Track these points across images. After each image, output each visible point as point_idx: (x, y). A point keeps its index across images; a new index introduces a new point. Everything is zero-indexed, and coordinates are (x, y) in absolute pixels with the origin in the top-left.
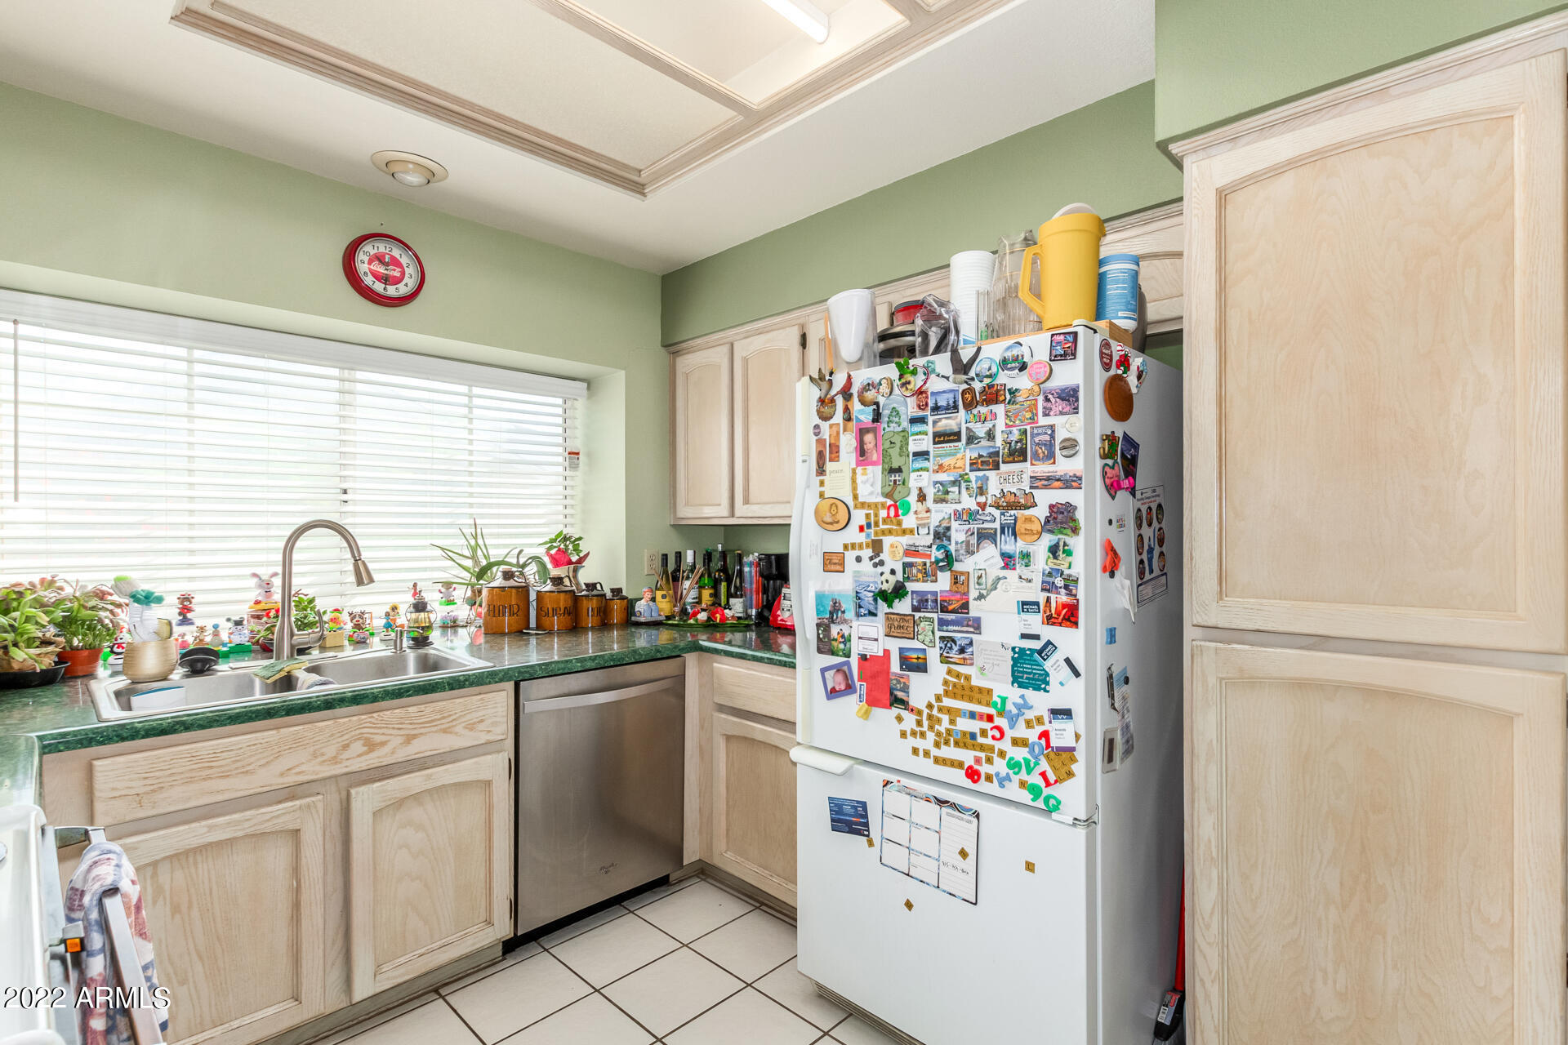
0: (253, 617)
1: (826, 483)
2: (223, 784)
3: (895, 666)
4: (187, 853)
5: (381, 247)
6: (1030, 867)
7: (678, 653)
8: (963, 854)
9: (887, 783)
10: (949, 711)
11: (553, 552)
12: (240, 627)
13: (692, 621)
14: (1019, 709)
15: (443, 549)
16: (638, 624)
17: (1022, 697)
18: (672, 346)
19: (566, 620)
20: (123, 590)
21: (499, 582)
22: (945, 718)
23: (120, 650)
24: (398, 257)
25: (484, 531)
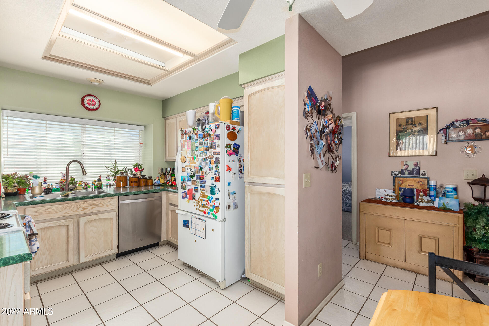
0: (61, 182)
1: (183, 152)
2: (51, 215)
3: (193, 192)
4: (44, 228)
5: (90, 98)
6: (213, 230)
7: (160, 191)
8: (203, 229)
9: (192, 216)
10: (201, 200)
11: (135, 168)
12: (57, 185)
13: (168, 185)
14: (211, 199)
15: (107, 167)
16: (155, 185)
17: (212, 196)
18: (165, 118)
19: (137, 184)
20: (31, 175)
21: (120, 175)
22: (201, 201)
23: (31, 189)
24: (94, 100)
25: (117, 163)
